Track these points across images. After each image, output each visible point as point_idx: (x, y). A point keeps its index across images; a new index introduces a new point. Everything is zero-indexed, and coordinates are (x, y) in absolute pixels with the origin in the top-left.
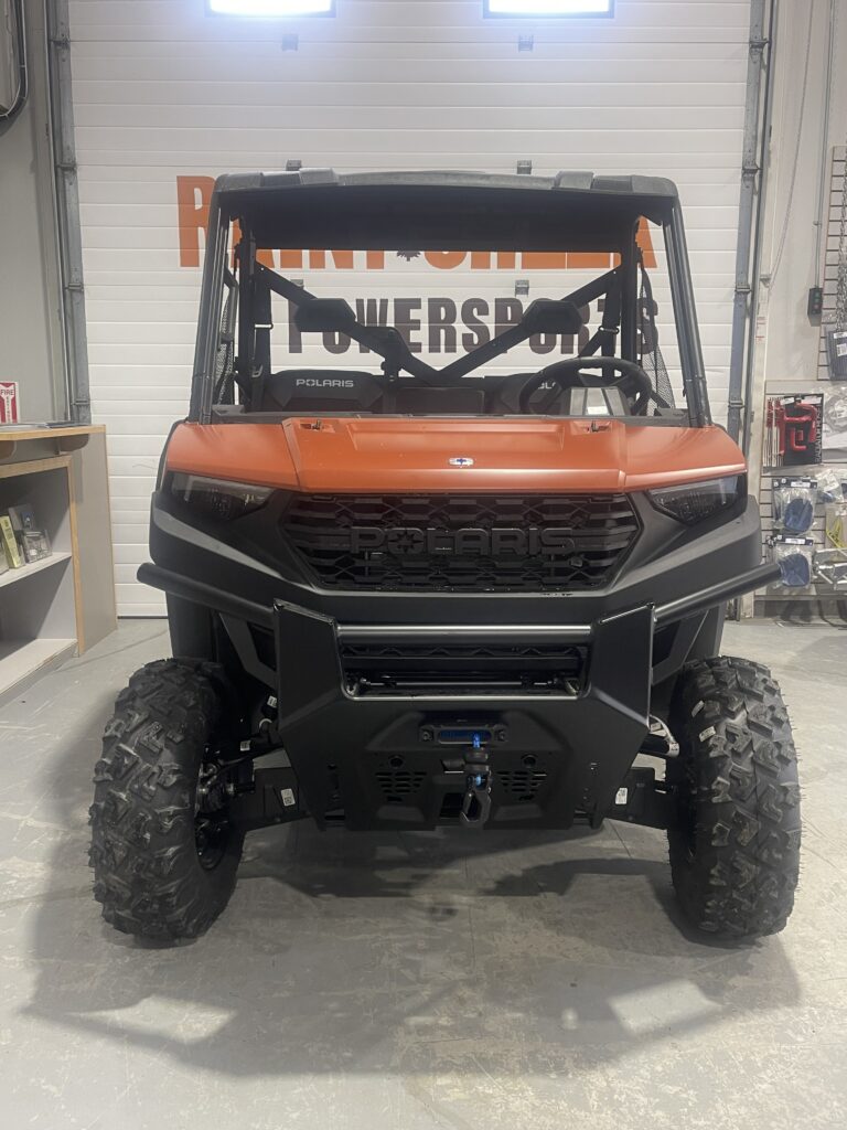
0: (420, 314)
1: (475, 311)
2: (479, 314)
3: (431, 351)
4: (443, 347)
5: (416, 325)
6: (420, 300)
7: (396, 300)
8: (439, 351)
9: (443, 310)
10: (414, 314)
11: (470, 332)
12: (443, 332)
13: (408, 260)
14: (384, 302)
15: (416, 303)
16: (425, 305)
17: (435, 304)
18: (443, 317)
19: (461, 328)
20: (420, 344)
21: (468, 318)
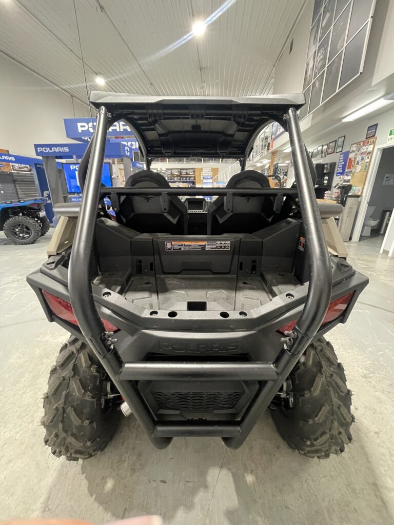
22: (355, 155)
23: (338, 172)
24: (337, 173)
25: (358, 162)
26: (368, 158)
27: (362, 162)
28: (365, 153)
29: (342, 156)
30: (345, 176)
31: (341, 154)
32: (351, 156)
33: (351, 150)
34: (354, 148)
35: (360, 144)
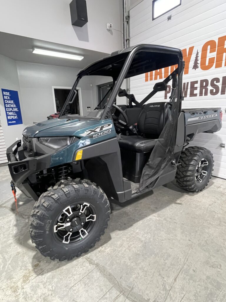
0: (198, 85)
1: (215, 82)
2: (216, 83)
3: (200, 95)
4: (203, 94)
5: (196, 88)
6: (197, 81)
7: (191, 82)
8: (202, 95)
9: (204, 83)
10: (196, 85)
11: (213, 88)
12: (204, 90)
13: (195, 70)
14: (188, 83)
15: (196, 82)
16: (199, 82)
17: (202, 82)
18: (204, 85)
19: (210, 88)
20: (197, 94)
21: (213, 85)
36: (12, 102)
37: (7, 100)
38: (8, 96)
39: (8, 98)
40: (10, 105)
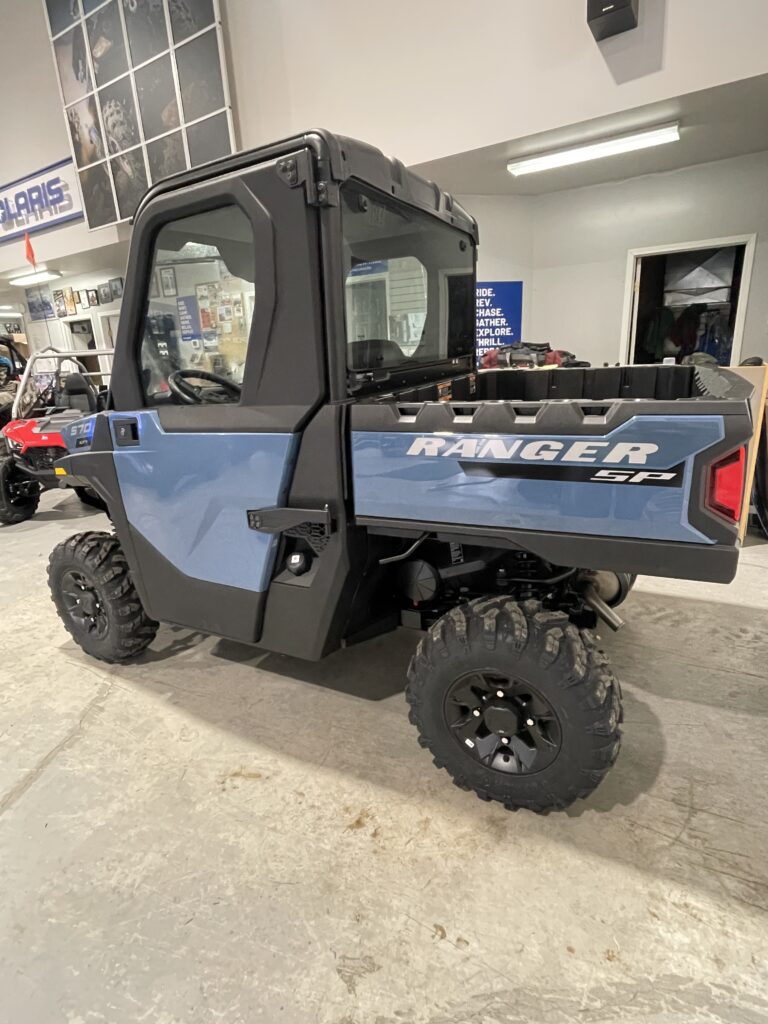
22: (212, 303)
23: (185, 332)
24: (184, 336)
25: (222, 319)
26: (239, 310)
27: (229, 317)
28: (229, 302)
29: (182, 303)
30: (205, 341)
31: (179, 300)
32: (203, 305)
33: (199, 294)
34: (203, 291)
35: (213, 286)
36: (497, 312)
37: (482, 308)
38: (487, 297)
39: (484, 303)
40: (487, 320)
